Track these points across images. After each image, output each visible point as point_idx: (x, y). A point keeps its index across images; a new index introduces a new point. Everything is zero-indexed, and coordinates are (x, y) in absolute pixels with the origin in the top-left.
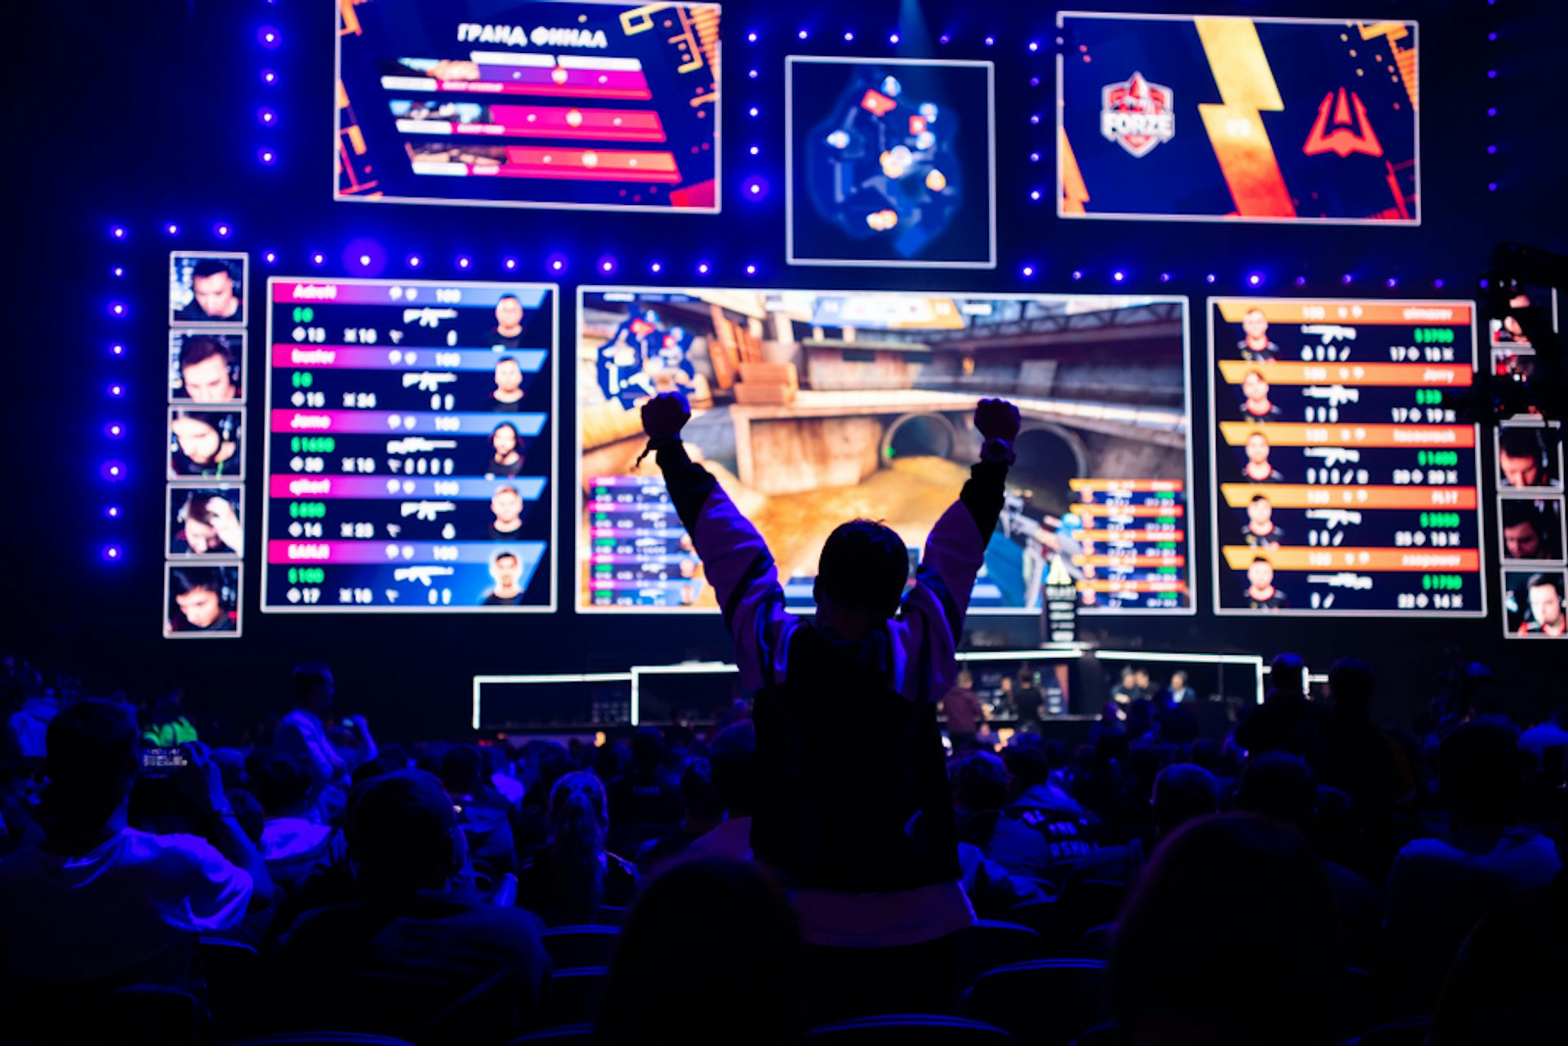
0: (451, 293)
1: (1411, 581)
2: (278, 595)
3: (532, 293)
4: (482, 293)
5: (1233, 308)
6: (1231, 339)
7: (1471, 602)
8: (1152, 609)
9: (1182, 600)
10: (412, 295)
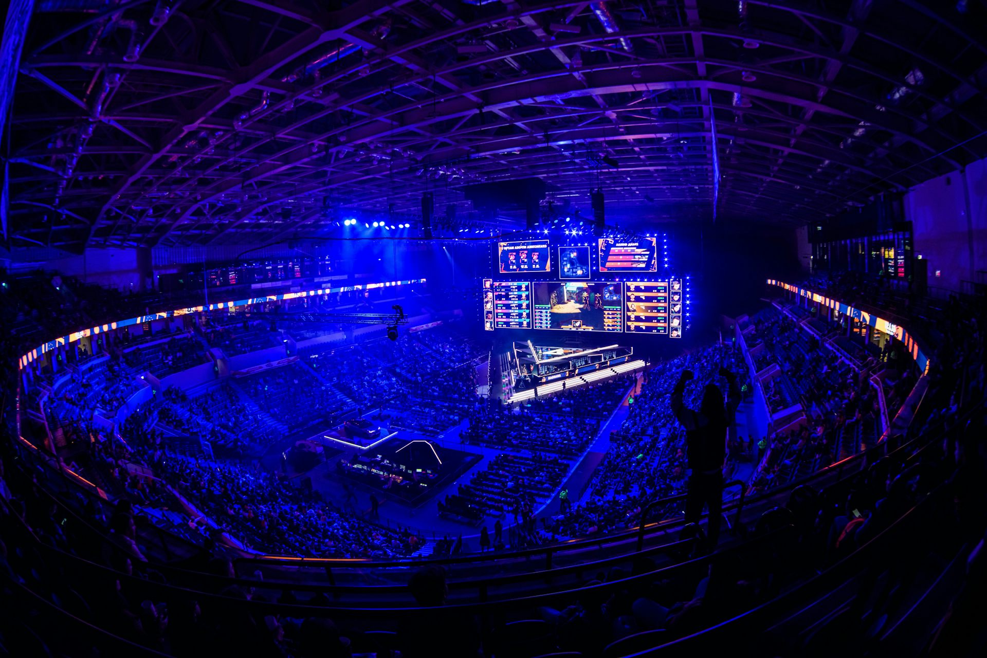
0: (516, 284)
1: (655, 328)
2: (497, 326)
3: (526, 283)
4: (520, 283)
5: (629, 284)
6: (629, 289)
7: (665, 332)
8: (615, 331)
9: (621, 330)
10: (512, 284)
